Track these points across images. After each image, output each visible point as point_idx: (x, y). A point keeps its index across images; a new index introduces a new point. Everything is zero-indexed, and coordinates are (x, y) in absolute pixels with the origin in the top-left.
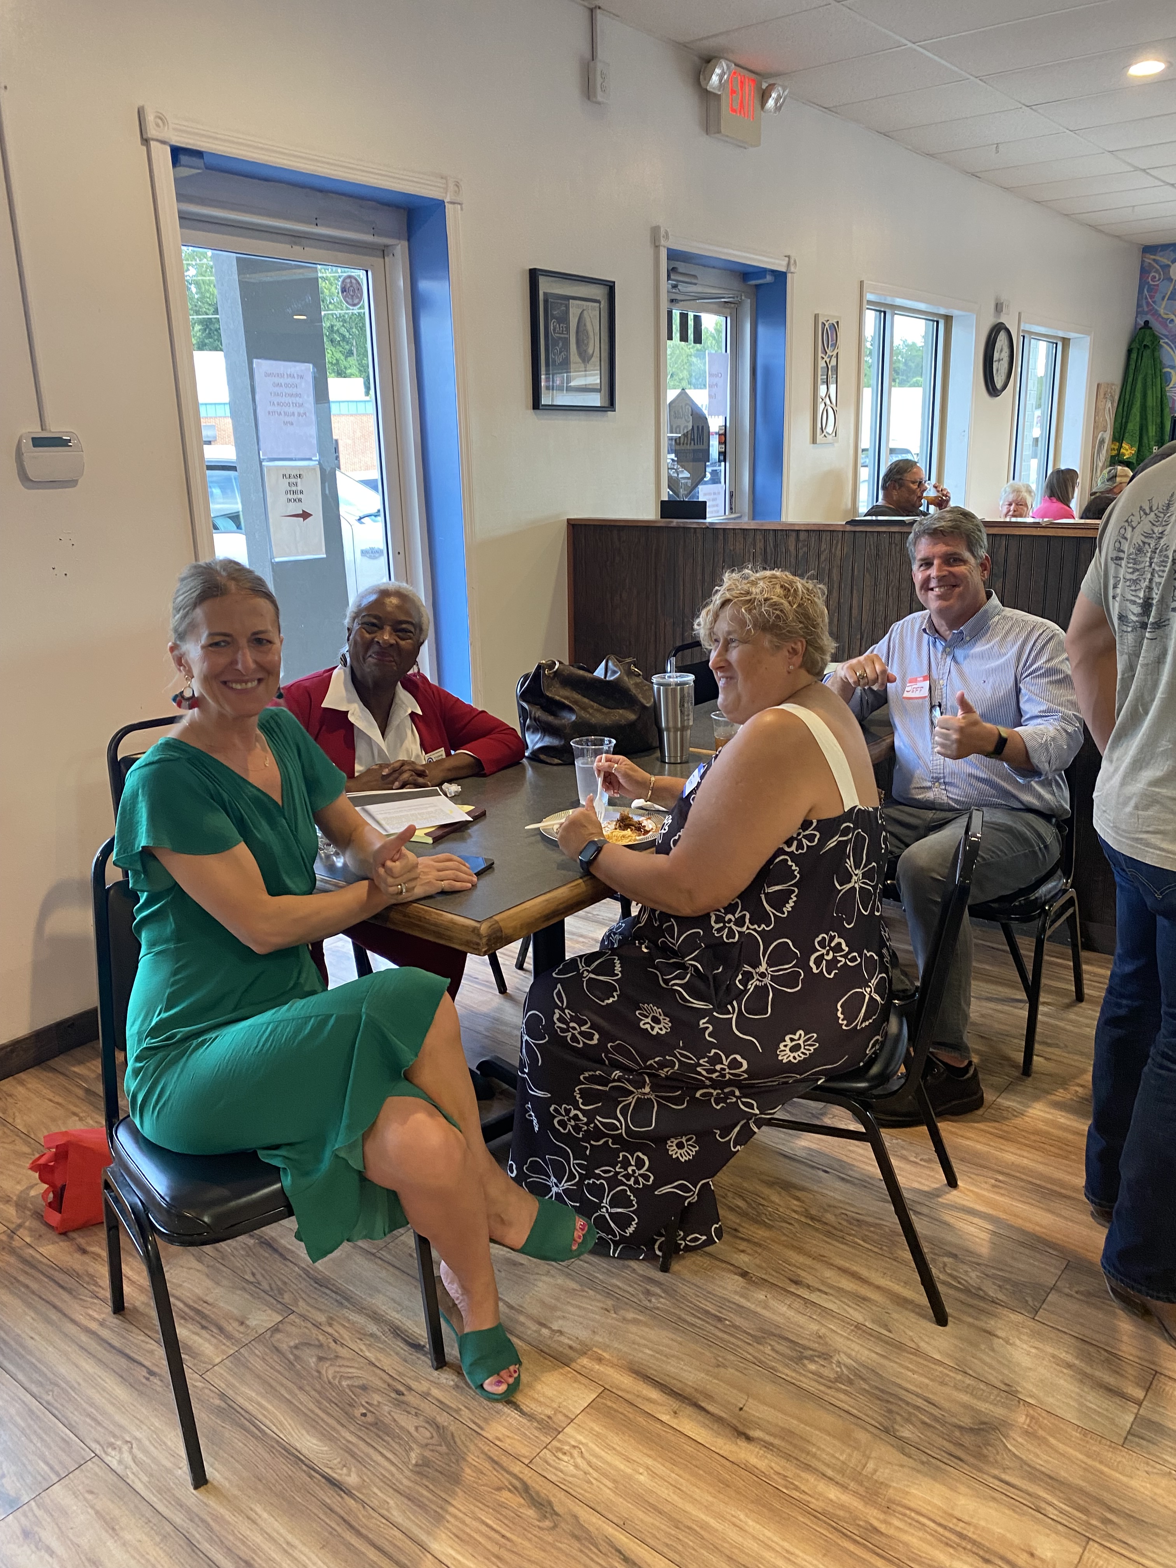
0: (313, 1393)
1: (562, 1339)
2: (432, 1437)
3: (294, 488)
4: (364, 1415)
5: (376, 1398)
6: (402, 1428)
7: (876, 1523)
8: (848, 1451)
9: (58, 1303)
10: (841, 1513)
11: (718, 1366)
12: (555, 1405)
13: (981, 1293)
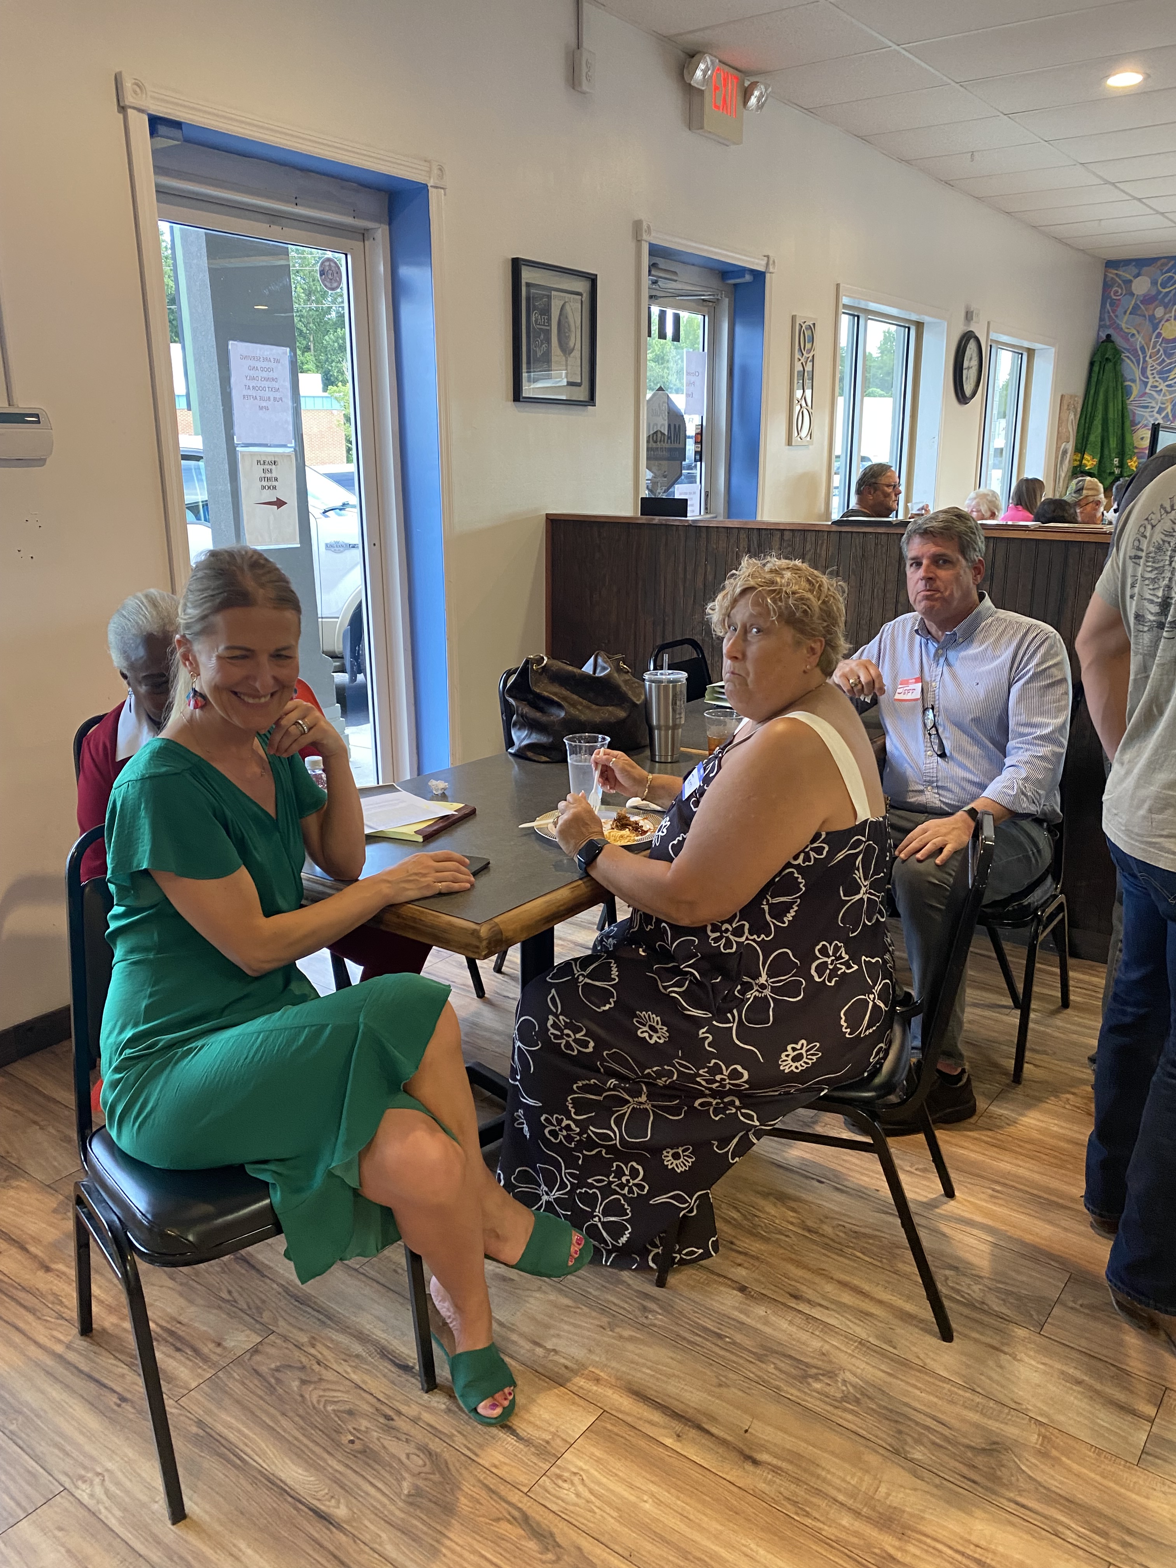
0: (297, 1419)
1: (556, 1358)
2: (425, 1465)
3: (269, 475)
4: (352, 1442)
5: (364, 1424)
6: (393, 1456)
7: (892, 1551)
8: (859, 1474)
9: (21, 1325)
10: (855, 1540)
11: (720, 1385)
12: (553, 1430)
13: (986, 1307)
